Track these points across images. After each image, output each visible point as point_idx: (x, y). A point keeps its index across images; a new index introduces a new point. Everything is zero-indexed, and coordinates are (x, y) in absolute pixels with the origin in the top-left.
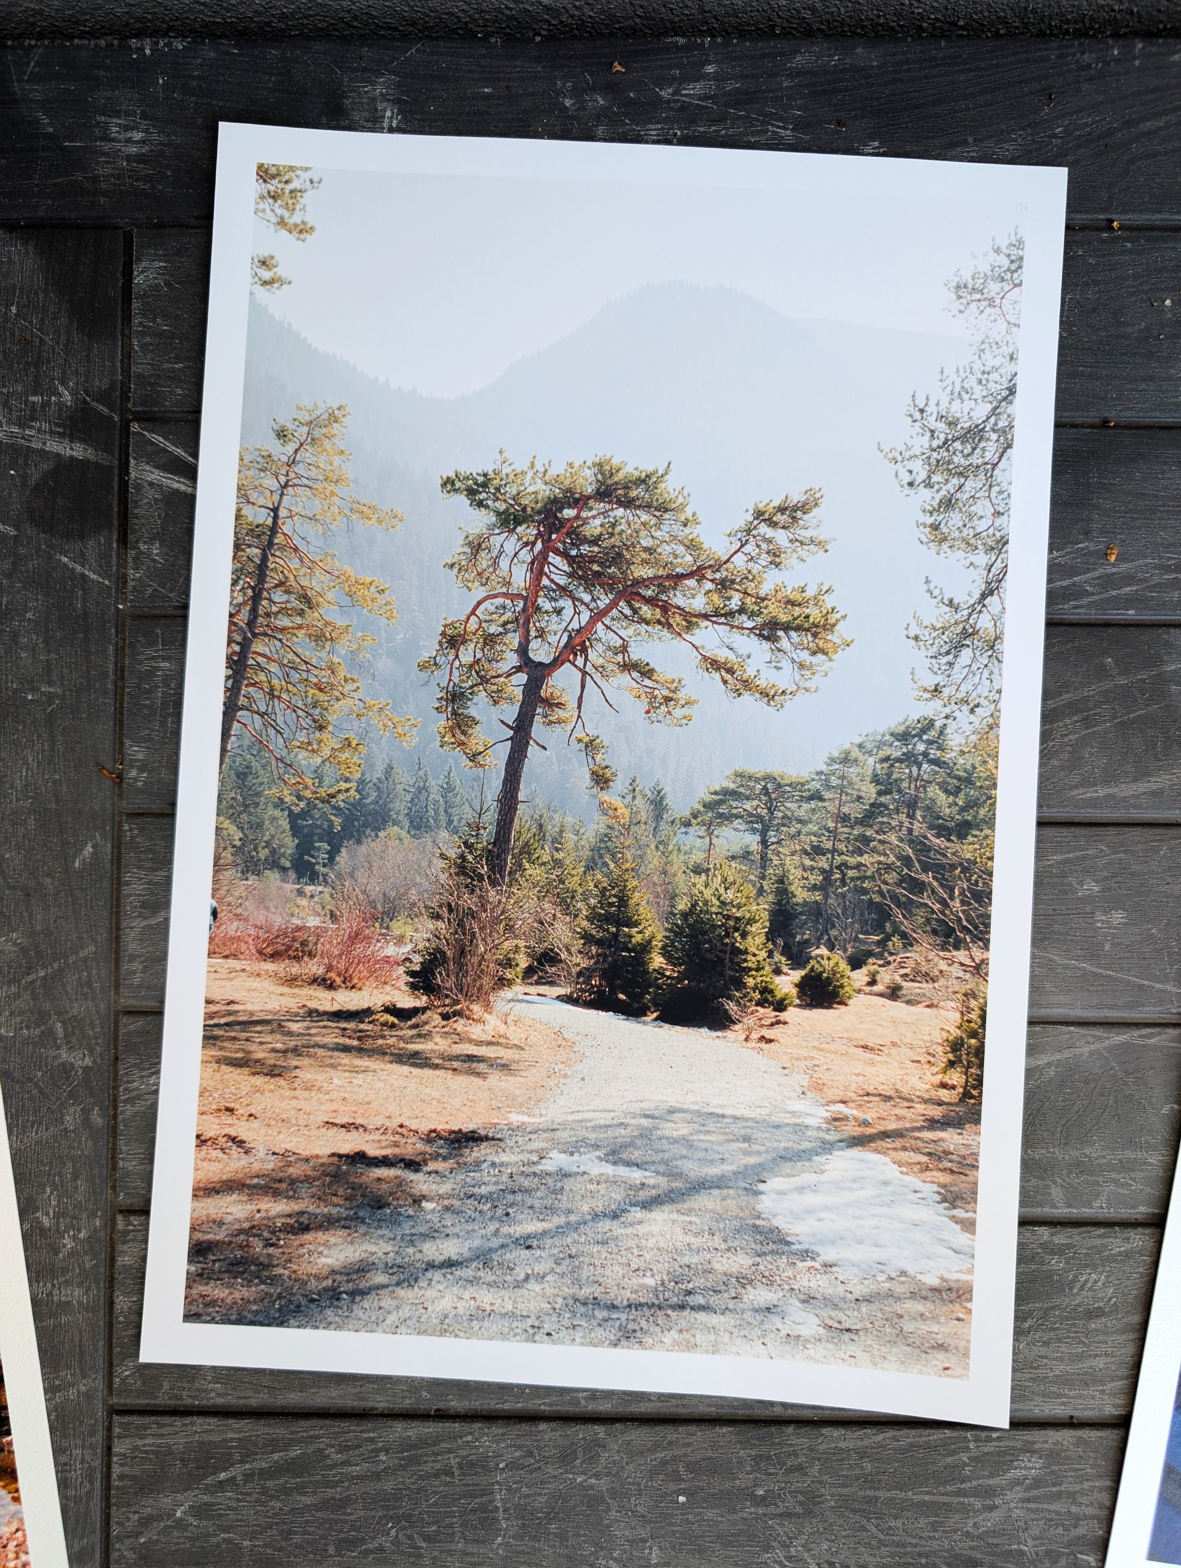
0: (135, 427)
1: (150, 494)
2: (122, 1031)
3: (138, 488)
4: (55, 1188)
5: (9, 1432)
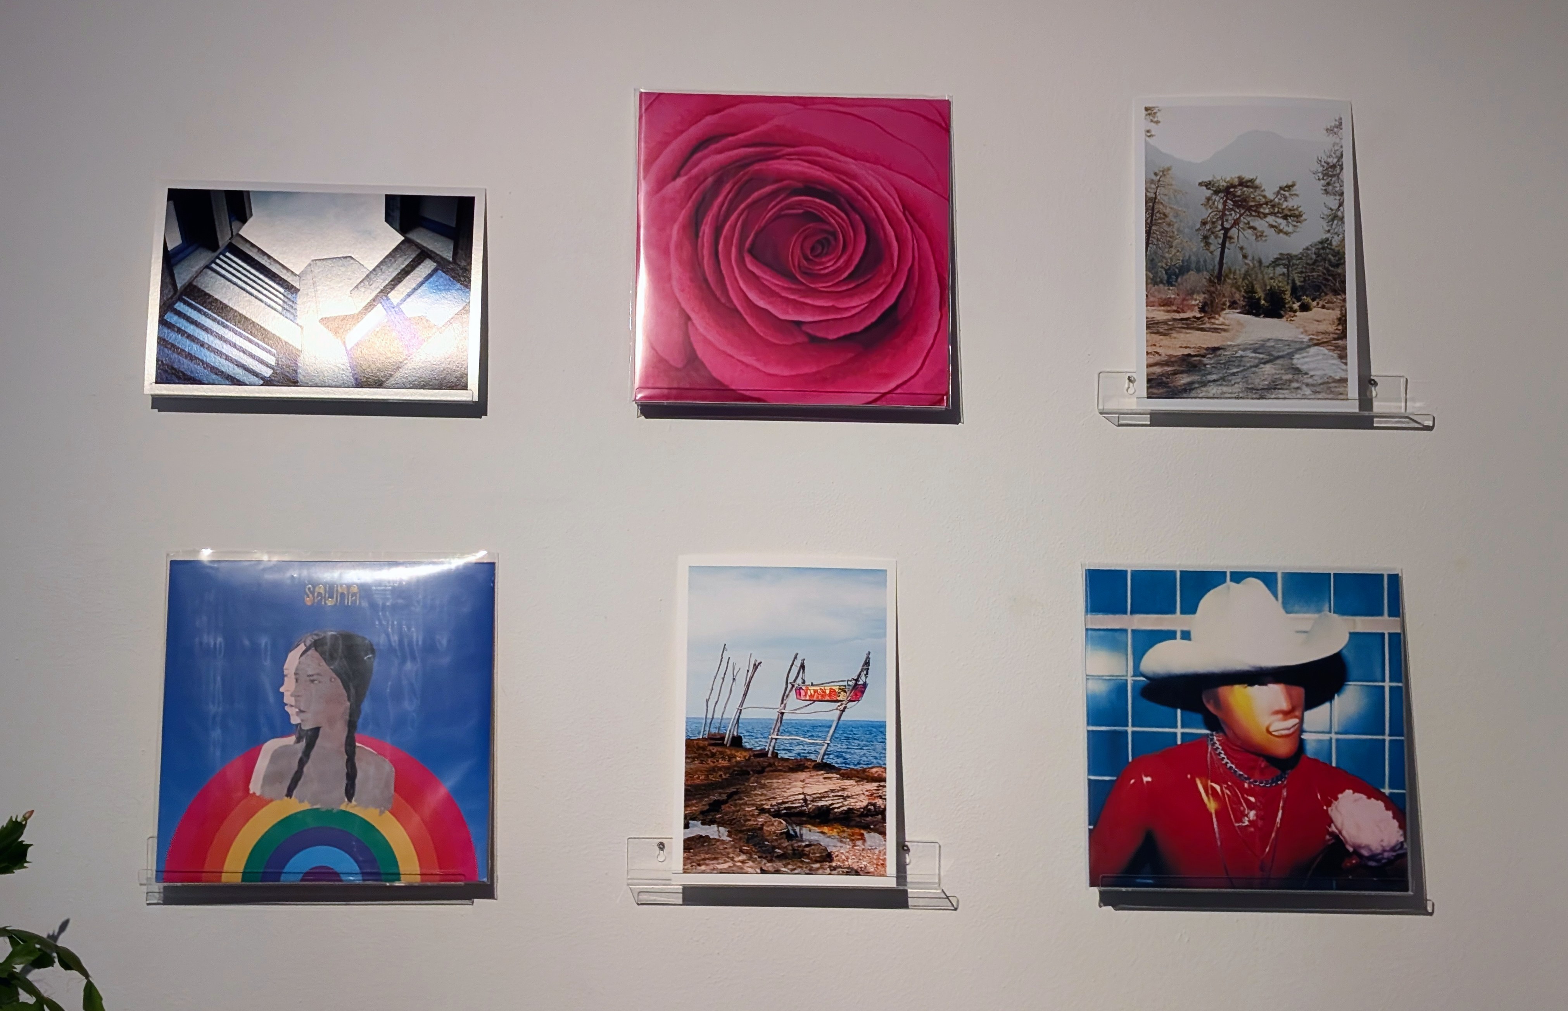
5: (885, 823)
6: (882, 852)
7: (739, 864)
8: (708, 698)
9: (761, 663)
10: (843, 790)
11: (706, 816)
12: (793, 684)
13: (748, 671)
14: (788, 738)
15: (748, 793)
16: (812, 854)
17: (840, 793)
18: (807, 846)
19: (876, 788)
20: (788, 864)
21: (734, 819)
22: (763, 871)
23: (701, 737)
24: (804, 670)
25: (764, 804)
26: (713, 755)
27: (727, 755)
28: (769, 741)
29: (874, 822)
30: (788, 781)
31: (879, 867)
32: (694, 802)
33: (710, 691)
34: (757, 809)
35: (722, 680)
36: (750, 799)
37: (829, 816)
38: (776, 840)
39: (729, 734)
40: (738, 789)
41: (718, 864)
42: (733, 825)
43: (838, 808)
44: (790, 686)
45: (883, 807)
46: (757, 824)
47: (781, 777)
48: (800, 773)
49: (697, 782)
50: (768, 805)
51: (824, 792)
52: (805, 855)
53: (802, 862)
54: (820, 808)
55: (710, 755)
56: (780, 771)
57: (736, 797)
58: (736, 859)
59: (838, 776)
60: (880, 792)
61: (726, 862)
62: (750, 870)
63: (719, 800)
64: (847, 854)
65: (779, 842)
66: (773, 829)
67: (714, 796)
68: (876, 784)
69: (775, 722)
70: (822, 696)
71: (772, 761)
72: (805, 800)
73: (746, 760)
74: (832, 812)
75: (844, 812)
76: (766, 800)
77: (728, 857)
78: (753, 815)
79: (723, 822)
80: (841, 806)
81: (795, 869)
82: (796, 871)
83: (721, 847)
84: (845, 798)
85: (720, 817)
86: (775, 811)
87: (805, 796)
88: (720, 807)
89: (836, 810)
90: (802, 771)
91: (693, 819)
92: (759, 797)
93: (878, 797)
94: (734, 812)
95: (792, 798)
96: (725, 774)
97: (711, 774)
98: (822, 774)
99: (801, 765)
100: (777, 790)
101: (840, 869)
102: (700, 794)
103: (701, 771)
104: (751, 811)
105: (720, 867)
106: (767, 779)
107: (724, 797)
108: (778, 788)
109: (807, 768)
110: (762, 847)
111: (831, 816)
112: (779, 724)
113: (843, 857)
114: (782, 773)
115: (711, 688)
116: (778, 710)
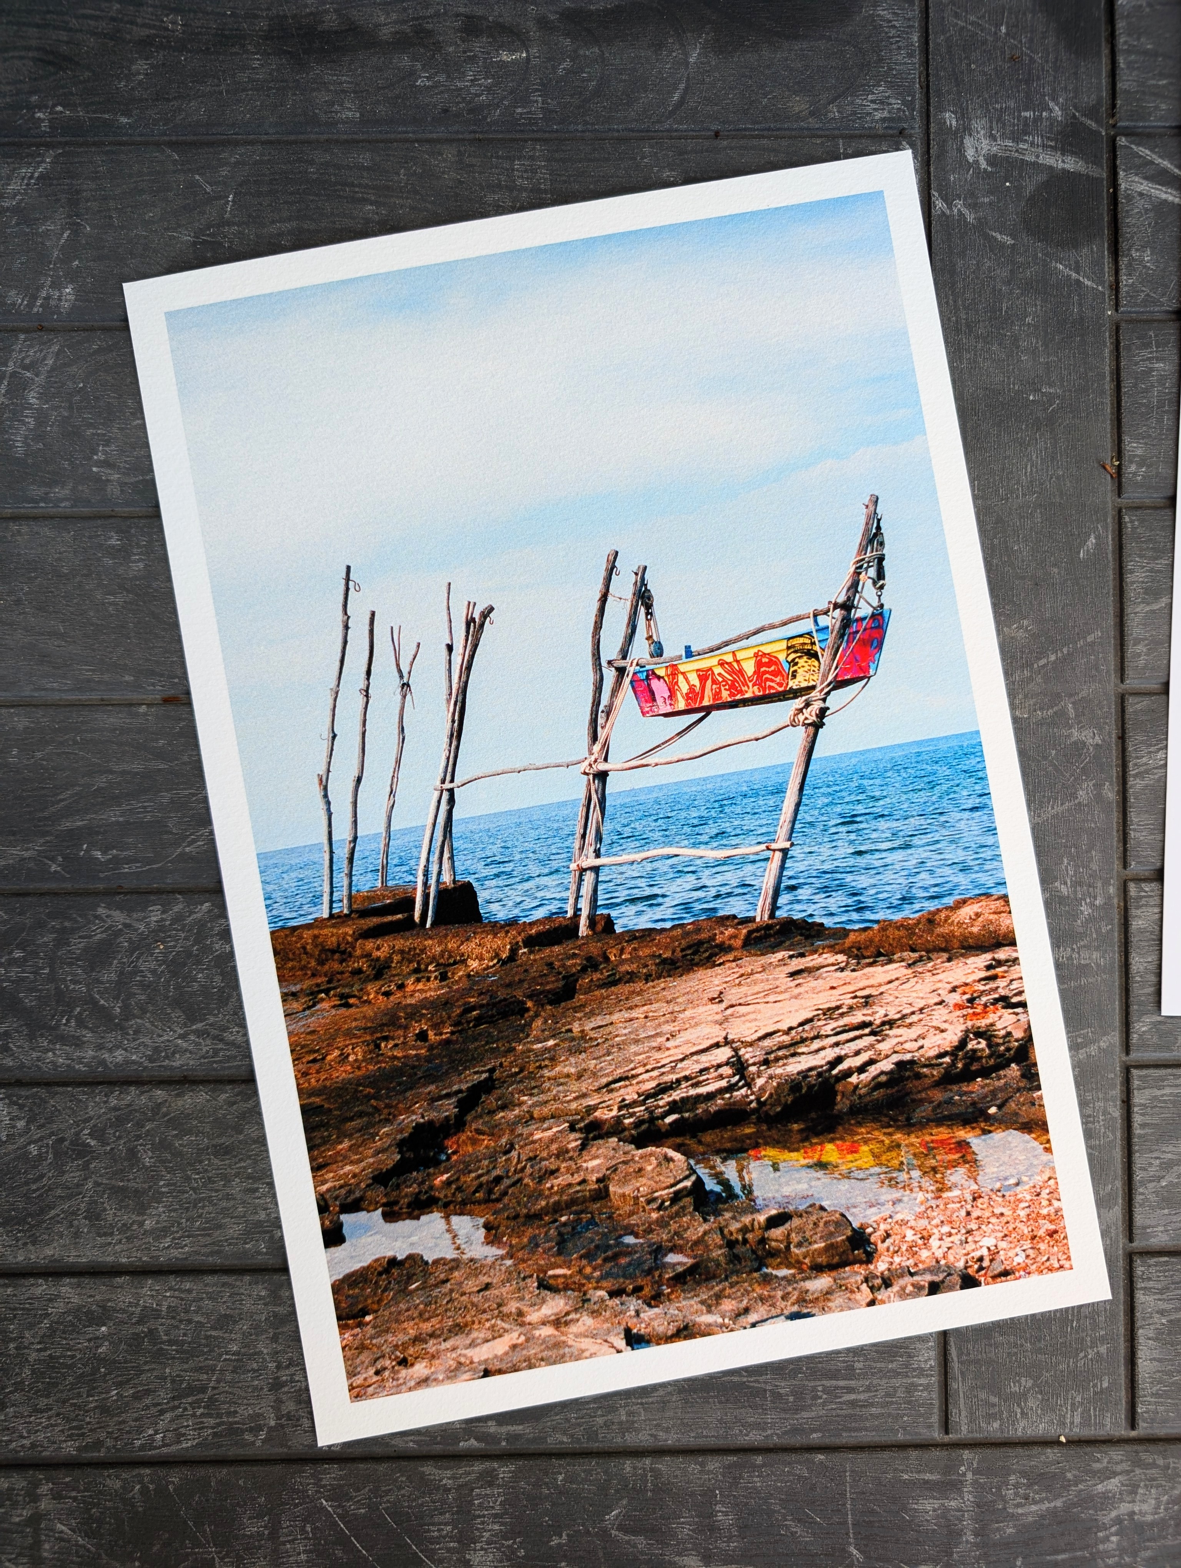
0: (1122, 141)
1: (1140, 204)
2: (1129, 710)
3: (1129, 198)
4: (1072, 858)
5: (1039, 1088)
6: (1044, 1193)
7: (547, 1331)
8: (322, 771)
9: (491, 609)
10: (868, 1001)
11: (398, 1186)
12: (621, 663)
13: (450, 648)
14: (638, 857)
15: (531, 1076)
16: (799, 1245)
17: (858, 1017)
18: (775, 1221)
19: (983, 974)
20: (719, 1297)
21: (498, 1180)
22: (634, 1340)
23: (326, 915)
24: (648, 607)
25: (595, 1108)
26: (380, 970)
27: (433, 959)
28: (572, 879)
29: (994, 1093)
30: (664, 1008)
31: (1042, 1246)
32: (346, 1144)
33: (325, 745)
34: (572, 1128)
35: (361, 700)
36: (543, 1097)
37: (834, 1103)
38: (662, 1223)
39: (426, 885)
40: (492, 1071)
41: (472, 1345)
42: (498, 1200)
43: (862, 1069)
44: (610, 675)
45: (1018, 1034)
46: (584, 1181)
47: (637, 1000)
48: (701, 973)
49: (342, 1074)
50: (609, 1108)
51: (801, 1024)
52: (773, 1254)
53: (767, 1280)
54: (795, 1085)
55: (370, 972)
56: (631, 977)
57: (491, 1100)
58: (533, 1317)
59: (841, 958)
60: (1001, 983)
61: (496, 1334)
62: (586, 1343)
63: (431, 1123)
64: (923, 1223)
65: (674, 1226)
66: (643, 1186)
67: (409, 1110)
68: (985, 959)
69: (581, 811)
70: (733, 688)
71: (594, 949)
72: (739, 1066)
73: (504, 963)
74: (840, 1087)
75: (883, 1078)
76: (598, 1090)
77: (504, 1317)
78: (562, 1153)
79: (459, 1197)
80: (871, 1062)
81: (746, 1311)
82: (753, 1317)
83: (471, 1285)
84: (878, 1031)
85: (448, 1183)
86: (637, 1124)
87: (736, 1050)
88: (443, 1149)
89: (854, 1079)
90: (709, 962)
91: (353, 1207)
92: (574, 1086)
93: (996, 1001)
94: (493, 1157)
95: (690, 1067)
96: (436, 1026)
97: (386, 1039)
98: (782, 962)
99: (700, 943)
100: (634, 1048)
101: (908, 1279)
102: (361, 1115)
103: (349, 1034)
104: (552, 1140)
105: (482, 1353)
106: (592, 1014)
107: (448, 1108)
108: (637, 1041)
109: (724, 949)
110: (615, 1257)
111: (842, 1104)
112: (594, 815)
113: (910, 1236)
114: (638, 986)
115: (327, 734)
116: (584, 766)
